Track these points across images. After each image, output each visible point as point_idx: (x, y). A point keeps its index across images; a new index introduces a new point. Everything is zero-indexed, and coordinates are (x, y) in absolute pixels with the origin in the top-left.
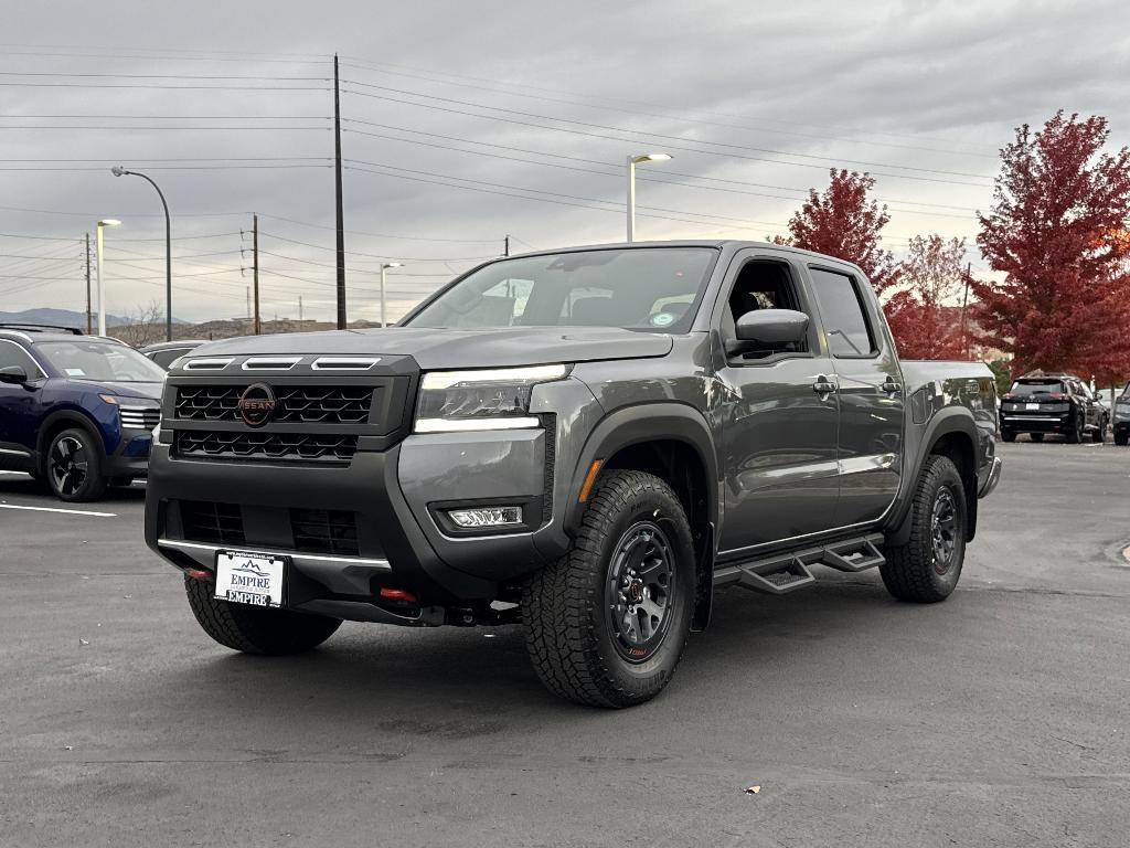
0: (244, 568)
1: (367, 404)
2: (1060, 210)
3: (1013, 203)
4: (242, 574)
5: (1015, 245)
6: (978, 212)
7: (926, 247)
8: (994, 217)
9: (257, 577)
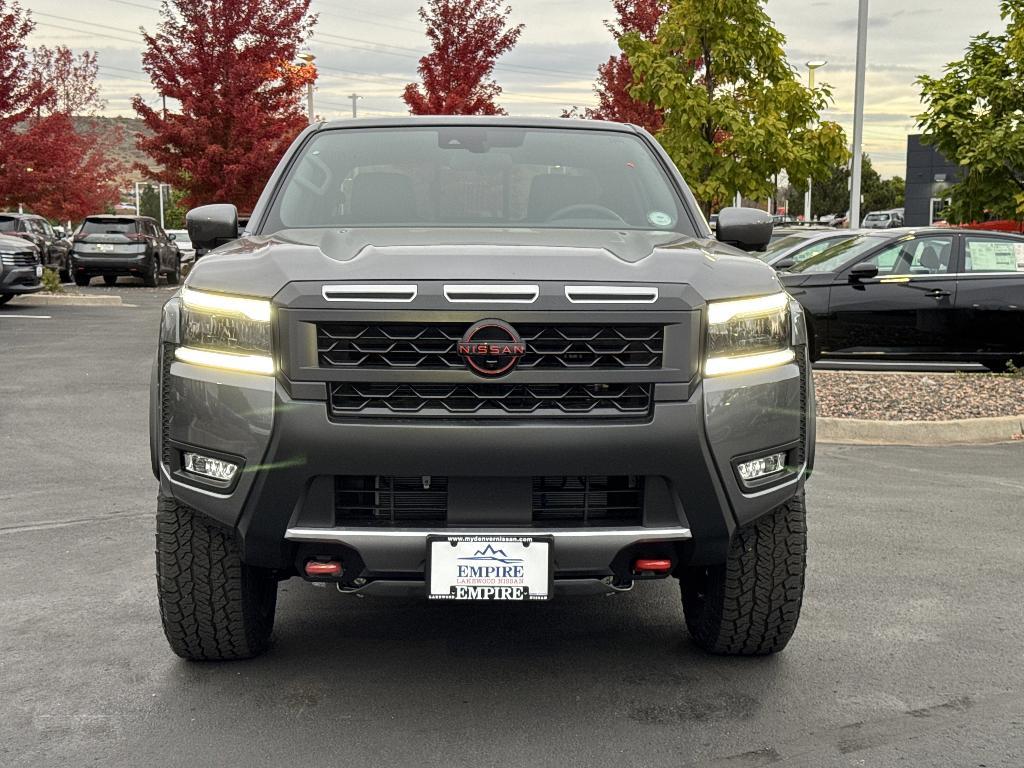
0: (480, 555)
1: (658, 344)
2: (232, 33)
3: (181, 21)
4: (476, 564)
5: (187, 72)
6: (141, 28)
7: (53, 60)
8: (161, 37)
9: (502, 564)
